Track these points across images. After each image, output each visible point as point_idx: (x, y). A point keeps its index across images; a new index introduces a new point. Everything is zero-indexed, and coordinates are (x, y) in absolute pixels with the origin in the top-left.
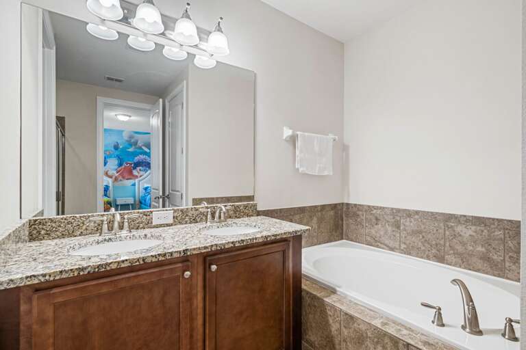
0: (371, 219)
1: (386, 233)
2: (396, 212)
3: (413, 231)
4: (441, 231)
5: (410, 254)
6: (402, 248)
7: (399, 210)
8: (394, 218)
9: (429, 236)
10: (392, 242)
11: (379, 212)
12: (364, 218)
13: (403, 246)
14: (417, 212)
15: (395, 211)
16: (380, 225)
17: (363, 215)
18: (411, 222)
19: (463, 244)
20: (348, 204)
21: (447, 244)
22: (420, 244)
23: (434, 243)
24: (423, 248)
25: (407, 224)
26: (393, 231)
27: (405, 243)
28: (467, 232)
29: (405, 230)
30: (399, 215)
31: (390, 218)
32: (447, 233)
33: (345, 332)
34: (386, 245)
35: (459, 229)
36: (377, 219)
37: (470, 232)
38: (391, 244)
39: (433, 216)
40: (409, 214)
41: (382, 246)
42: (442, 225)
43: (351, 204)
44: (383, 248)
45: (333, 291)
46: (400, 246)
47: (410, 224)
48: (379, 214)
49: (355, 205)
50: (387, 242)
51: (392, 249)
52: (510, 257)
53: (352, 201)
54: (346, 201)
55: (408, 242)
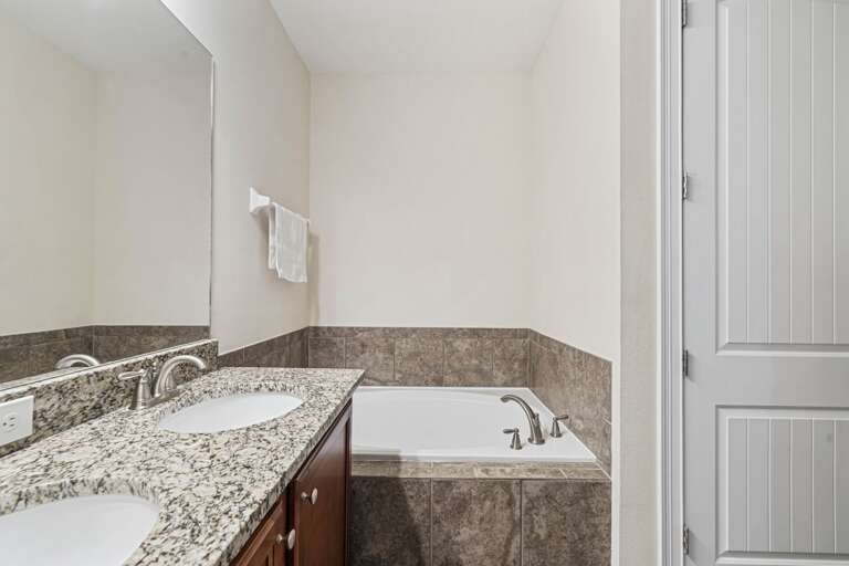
0: (354, 347)
1: (376, 363)
2: (389, 333)
3: (410, 355)
4: (440, 349)
5: (406, 385)
6: (397, 378)
7: (393, 330)
8: (386, 341)
9: (428, 357)
10: (383, 373)
11: (366, 334)
12: (343, 347)
13: (398, 376)
14: (414, 330)
15: (387, 332)
16: (367, 354)
17: (342, 342)
18: (407, 343)
19: (460, 360)
20: (316, 329)
21: (446, 363)
22: (418, 368)
23: (432, 364)
24: (421, 373)
25: (403, 346)
26: (386, 359)
27: (400, 372)
28: (462, 345)
29: (400, 354)
30: (393, 336)
31: (380, 342)
32: (446, 350)
33: (438, 508)
34: (375, 380)
35: (457, 343)
36: (363, 345)
37: (466, 346)
38: (383, 377)
39: (432, 333)
40: (405, 333)
41: (371, 382)
42: (440, 341)
43: (323, 328)
44: (372, 385)
45: (395, 460)
46: (394, 376)
47: (405, 346)
48: (367, 339)
49: (329, 328)
50: (377, 375)
51: (384, 383)
52: (497, 365)
53: (323, 323)
54: (312, 324)
55: (403, 370)
